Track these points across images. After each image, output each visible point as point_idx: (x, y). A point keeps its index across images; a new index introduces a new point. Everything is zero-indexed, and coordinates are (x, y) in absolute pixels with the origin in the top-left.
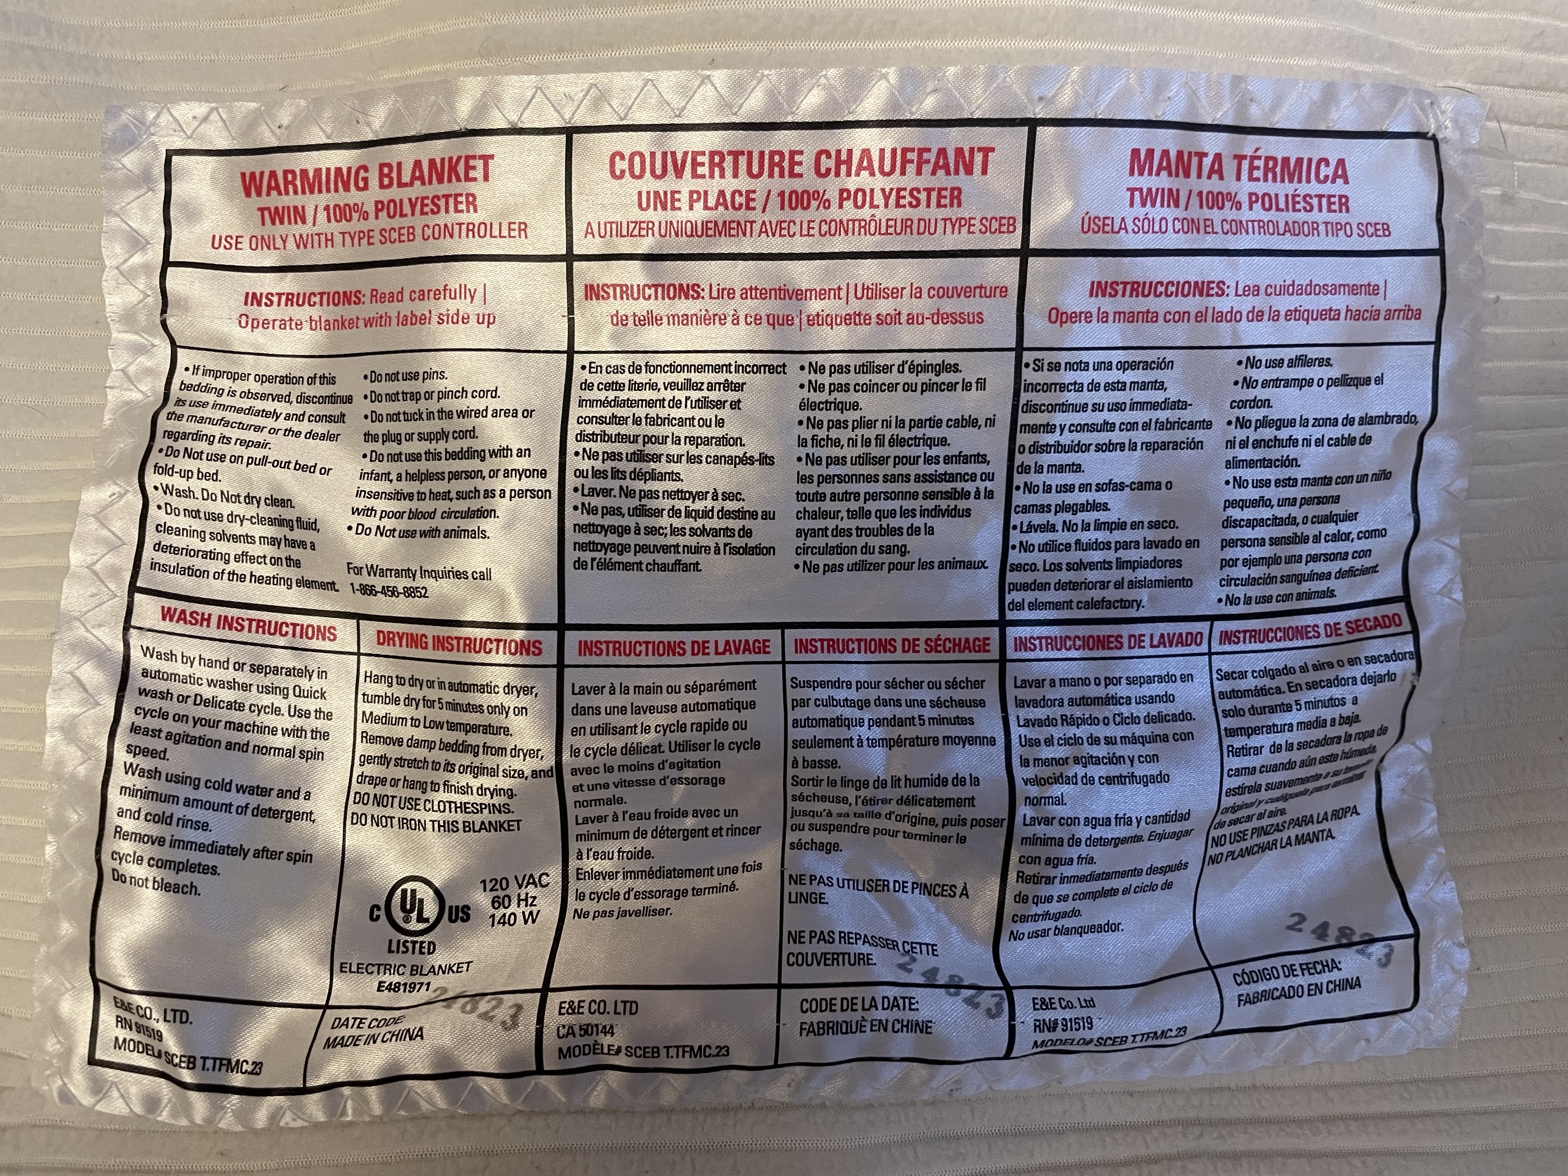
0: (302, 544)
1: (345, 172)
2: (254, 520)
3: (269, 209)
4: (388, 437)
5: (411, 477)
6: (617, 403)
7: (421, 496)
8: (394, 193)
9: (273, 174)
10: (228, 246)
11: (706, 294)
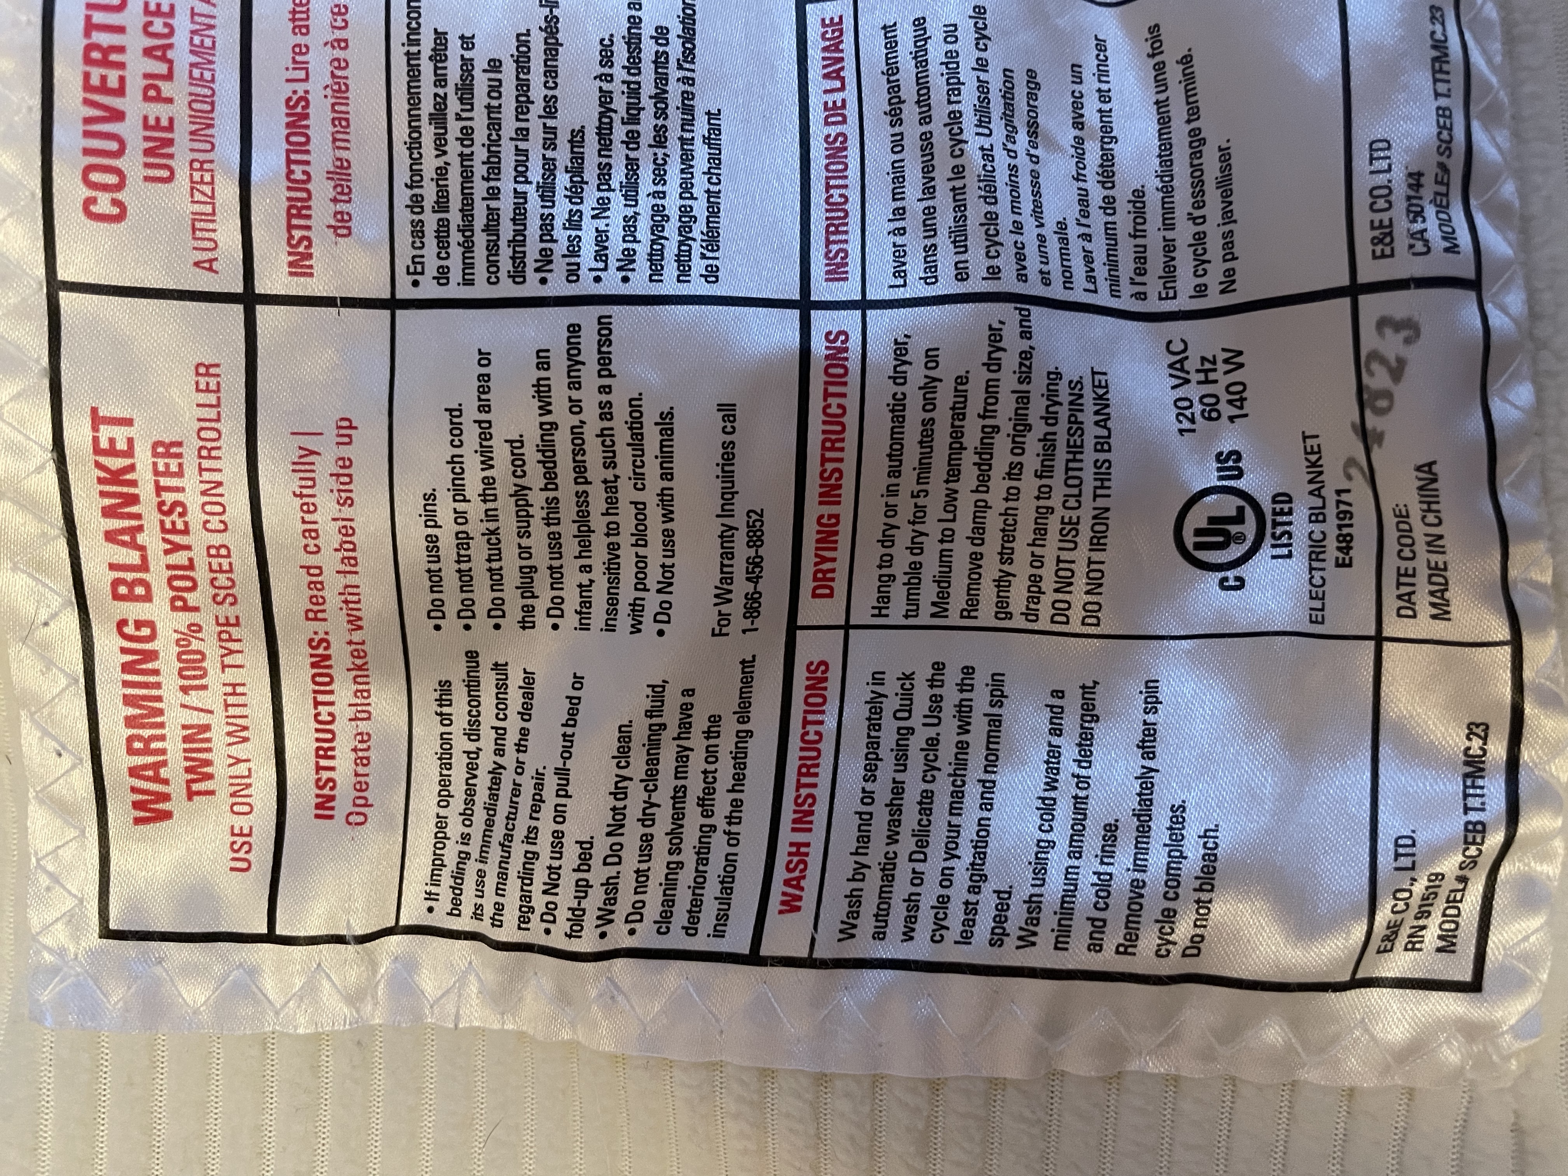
0: (686, 709)
1: (129, 658)
2: (651, 787)
3: (189, 782)
4: (527, 590)
5: (585, 548)
6: (467, 228)
7: (613, 530)
8: (157, 576)
9: (134, 772)
10: (246, 848)
11: (300, 88)
